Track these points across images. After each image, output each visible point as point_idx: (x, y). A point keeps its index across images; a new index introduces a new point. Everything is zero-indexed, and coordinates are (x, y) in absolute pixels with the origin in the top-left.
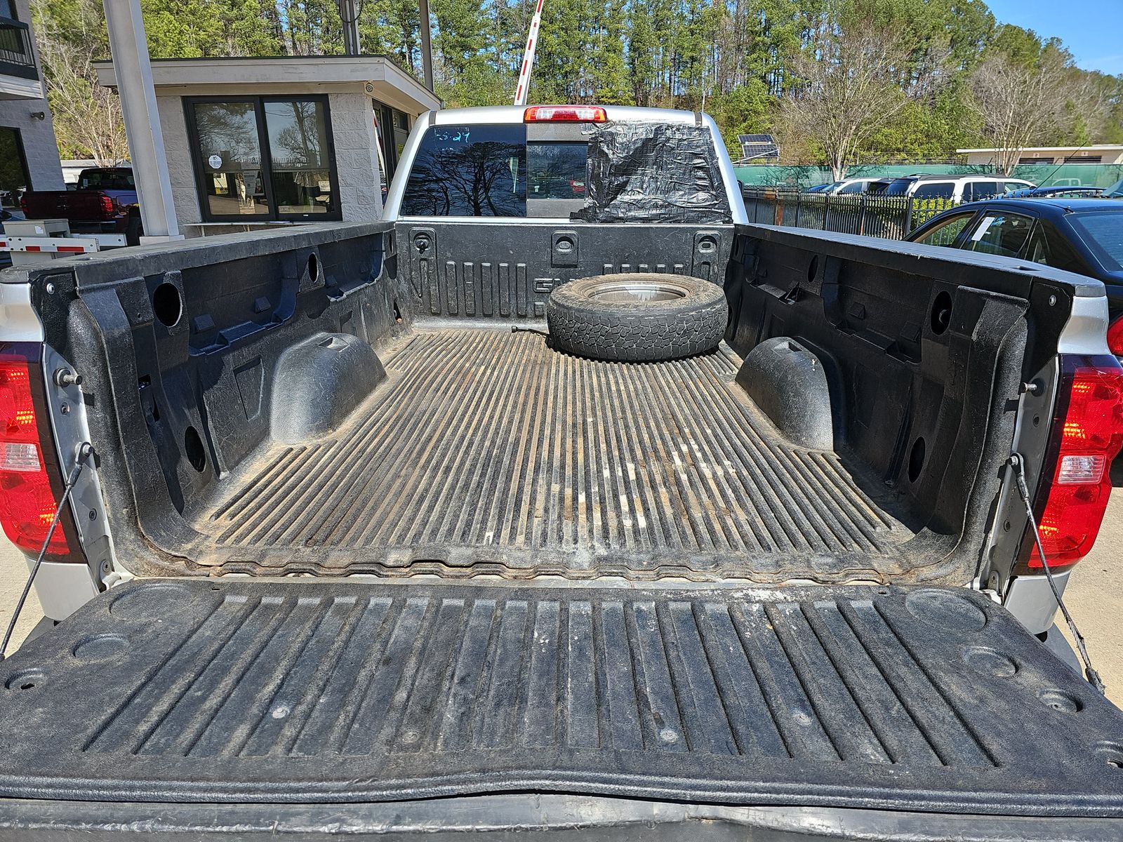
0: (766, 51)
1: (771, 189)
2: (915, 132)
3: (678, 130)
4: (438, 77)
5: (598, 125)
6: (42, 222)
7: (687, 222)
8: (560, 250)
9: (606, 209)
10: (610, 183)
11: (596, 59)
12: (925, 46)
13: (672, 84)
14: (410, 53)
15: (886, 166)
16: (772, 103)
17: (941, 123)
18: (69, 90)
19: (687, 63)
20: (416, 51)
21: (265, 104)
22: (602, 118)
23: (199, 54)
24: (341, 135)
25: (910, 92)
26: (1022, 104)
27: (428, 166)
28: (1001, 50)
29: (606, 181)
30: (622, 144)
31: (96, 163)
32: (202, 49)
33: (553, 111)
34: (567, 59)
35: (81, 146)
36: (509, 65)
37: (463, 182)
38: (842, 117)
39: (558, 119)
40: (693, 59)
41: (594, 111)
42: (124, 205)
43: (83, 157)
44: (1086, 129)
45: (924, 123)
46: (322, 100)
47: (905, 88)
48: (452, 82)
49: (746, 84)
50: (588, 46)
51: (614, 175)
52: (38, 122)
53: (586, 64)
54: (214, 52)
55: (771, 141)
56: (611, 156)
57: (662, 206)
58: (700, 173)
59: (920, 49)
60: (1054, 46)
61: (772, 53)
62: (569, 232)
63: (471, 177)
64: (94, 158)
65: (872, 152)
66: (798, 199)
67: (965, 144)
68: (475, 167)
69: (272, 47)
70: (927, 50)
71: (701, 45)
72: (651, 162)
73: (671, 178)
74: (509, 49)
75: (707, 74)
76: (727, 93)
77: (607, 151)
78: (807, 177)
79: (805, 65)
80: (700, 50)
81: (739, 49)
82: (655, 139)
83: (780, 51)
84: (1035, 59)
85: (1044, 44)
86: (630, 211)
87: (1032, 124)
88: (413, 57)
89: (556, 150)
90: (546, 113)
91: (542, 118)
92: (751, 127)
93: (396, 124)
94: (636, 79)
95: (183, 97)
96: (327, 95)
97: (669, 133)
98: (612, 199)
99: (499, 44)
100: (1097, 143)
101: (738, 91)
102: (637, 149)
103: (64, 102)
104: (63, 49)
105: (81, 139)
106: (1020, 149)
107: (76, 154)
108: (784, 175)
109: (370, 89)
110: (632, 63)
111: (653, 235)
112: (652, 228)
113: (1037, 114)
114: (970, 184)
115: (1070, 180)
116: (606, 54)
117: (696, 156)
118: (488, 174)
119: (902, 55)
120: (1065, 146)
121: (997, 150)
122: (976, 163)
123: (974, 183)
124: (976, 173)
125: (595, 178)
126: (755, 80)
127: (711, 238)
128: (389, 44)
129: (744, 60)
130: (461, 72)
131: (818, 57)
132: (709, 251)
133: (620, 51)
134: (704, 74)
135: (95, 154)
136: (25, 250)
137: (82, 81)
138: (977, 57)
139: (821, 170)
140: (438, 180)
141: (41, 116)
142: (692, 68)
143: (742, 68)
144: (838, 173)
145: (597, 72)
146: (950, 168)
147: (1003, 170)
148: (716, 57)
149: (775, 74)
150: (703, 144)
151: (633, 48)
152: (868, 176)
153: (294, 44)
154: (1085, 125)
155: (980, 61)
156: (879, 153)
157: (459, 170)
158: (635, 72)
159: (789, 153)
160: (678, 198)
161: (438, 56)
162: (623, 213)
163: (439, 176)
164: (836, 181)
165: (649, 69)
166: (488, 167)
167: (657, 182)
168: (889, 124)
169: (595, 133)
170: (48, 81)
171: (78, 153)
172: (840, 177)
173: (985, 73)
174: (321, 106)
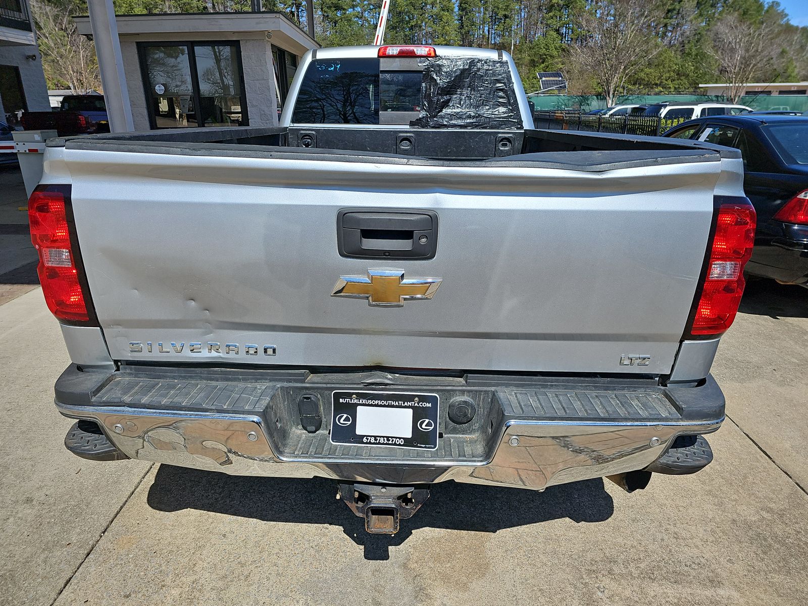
0: (560, 11)
1: (560, 112)
2: (669, 71)
3: (486, 63)
4: (318, 29)
5: (429, 59)
6: (39, 131)
7: (492, 128)
8: (402, 147)
9: (435, 119)
10: (438, 100)
11: (434, 16)
12: (678, 7)
13: (490, 35)
14: (298, 12)
15: (646, 97)
16: (563, 50)
17: (688, 65)
18: (52, 39)
19: (501, 19)
20: (302, 10)
21: (195, 47)
22: (433, 54)
23: (145, 12)
24: (249, 70)
25: (666, 41)
26: (747, 51)
27: (310, 90)
28: (735, 10)
29: (435, 99)
30: (447, 72)
31: (72, 92)
32: (147, 9)
33: (399, 49)
34: (413, 17)
35: (62, 80)
36: (371, 21)
37: (335, 101)
38: (614, 60)
39: (402, 55)
40: (506, 16)
41: (427, 49)
42: (94, 122)
43: (63, 88)
44: (796, 70)
45: (676, 64)
46: (235, 45)
47: (663, 38)
48: (328, 33)
49: (545, 35)
50: (428, 7)
51: (440, 94)
52: (32, 62)
53: (427, 20)
54: (156, 11)
55: (562, 77)
56: (438, 81)
57: (474, 117)
58: (501, 94)
59: (674, 9)
60: (775, 8)
61: (564, 12)
62: (408, 135)
63: (341, 98)
64: (71, 89)
65: (637, 86)
66: (579, 119)
67: (706, 80)
68: (344, 91)
69: (197, 7)
70: (679, 10)
71: (512, 6)
72: (466, 85)
73: (481, 97)
74: (370, 9)
75: (516, 28)
76: (531, 42)
77: (435, 78)
78: (588, 104)
79: (588, 21)
80: (511, 9)
81: (539, 9)
82: (469, 69)
83: (570, 11)
84: (759, 18)
85: (766, 6)
86: (451, 120)
87: (755, 65)
88: (300, 15)
89: (401, 77)
90: (393, 50)
91: (391, 54)
92: (547, 67)
93: (288, 62)
94: (463, 31)
95: (137, 43)
96: (238, 41)
97: (479, 65)
98: (439, 112)
99: (363, 5)
100: (804, 80)
101: (539, 40)
102: (457, 76)
103: (49, 48)
104: (48, 9)
105: (61, 75)
106: (744, 85)
107: (58, 86)
108: (571, 103)
109: (269, 37)
110: (461, 19)
111: (467, 137)
112: (466, 132)
113: (758, 58)
114: (705, 108)
115: (781, 107)
116: (442, 12)
117: (499, 81)
118: (353, 96)
119: (660, 14)
120: (780, 82)
121: (728, 85)
122: (712, 94)
123: (708, 108)
124: (712, 101)
125: (428, 97)
126: (551, 32)
127: (508, 139)
128: (282, 6)
129: (543, 18)
130: (335, 26)
131: (598, 15)
132: (507, 149)
133: (452, 10)
134: (514, 27)
135: (71, 85)
136: (27, 152)
137: (61, 33)
138: (716, 15)
139: (598, 99)
140: (318, 100)
141: (33, 57)
142: (505, 23)
143: (542, 23)
144: (610, 102)
145: (434, 26)
146: (693, 98)
147: (732, 99)
148: (523, 15)
149: (566, 27)
150: (503, 73)
151: (461, 8)
152: (632, 104)
153: (214, 5)
154: (796, 67)
155: (718, 19)
156: (642, 87)
157: (333, 92)
158: (463, 26)
159: (575, 87)
160: (486, 111)
161: (318, 15)
162: (446, 121)
163: (318, 96)
164: (609, 107)
165: (473, 24)
166: (353, 91)
167: (470, 99)
168: (650, 65)
169: (427, 65)
170: (38, 32)
171: (59, 85)
172: (612, 104)
173: (721, 28)
174: (234, 49)
